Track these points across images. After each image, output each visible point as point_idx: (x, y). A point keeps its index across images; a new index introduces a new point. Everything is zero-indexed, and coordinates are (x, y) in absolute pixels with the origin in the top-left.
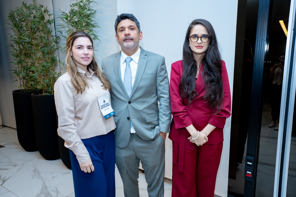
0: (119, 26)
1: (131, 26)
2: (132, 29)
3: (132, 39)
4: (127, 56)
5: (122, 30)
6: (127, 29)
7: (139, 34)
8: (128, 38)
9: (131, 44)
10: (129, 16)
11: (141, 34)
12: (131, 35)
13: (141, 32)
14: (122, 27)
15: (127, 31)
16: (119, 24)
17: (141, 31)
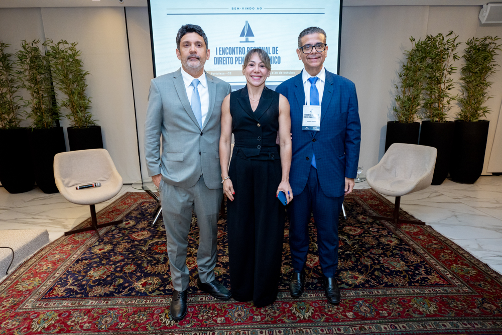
0: (184, 39)
1: (198, 42)
2: (199, 45)
3: (198, 59)
4: (193, 78)
5: (187, 45)
6: (193, 45)
7: (206, 52)
8: (193, 57)
9: (197, 63)
10: (196, 29)
11: (208, 53)
12: (198, 54)
13: (209, 50)
14: (187, 42)
15: (193, 48)
16: (183, 37)
17: (209, 48)
